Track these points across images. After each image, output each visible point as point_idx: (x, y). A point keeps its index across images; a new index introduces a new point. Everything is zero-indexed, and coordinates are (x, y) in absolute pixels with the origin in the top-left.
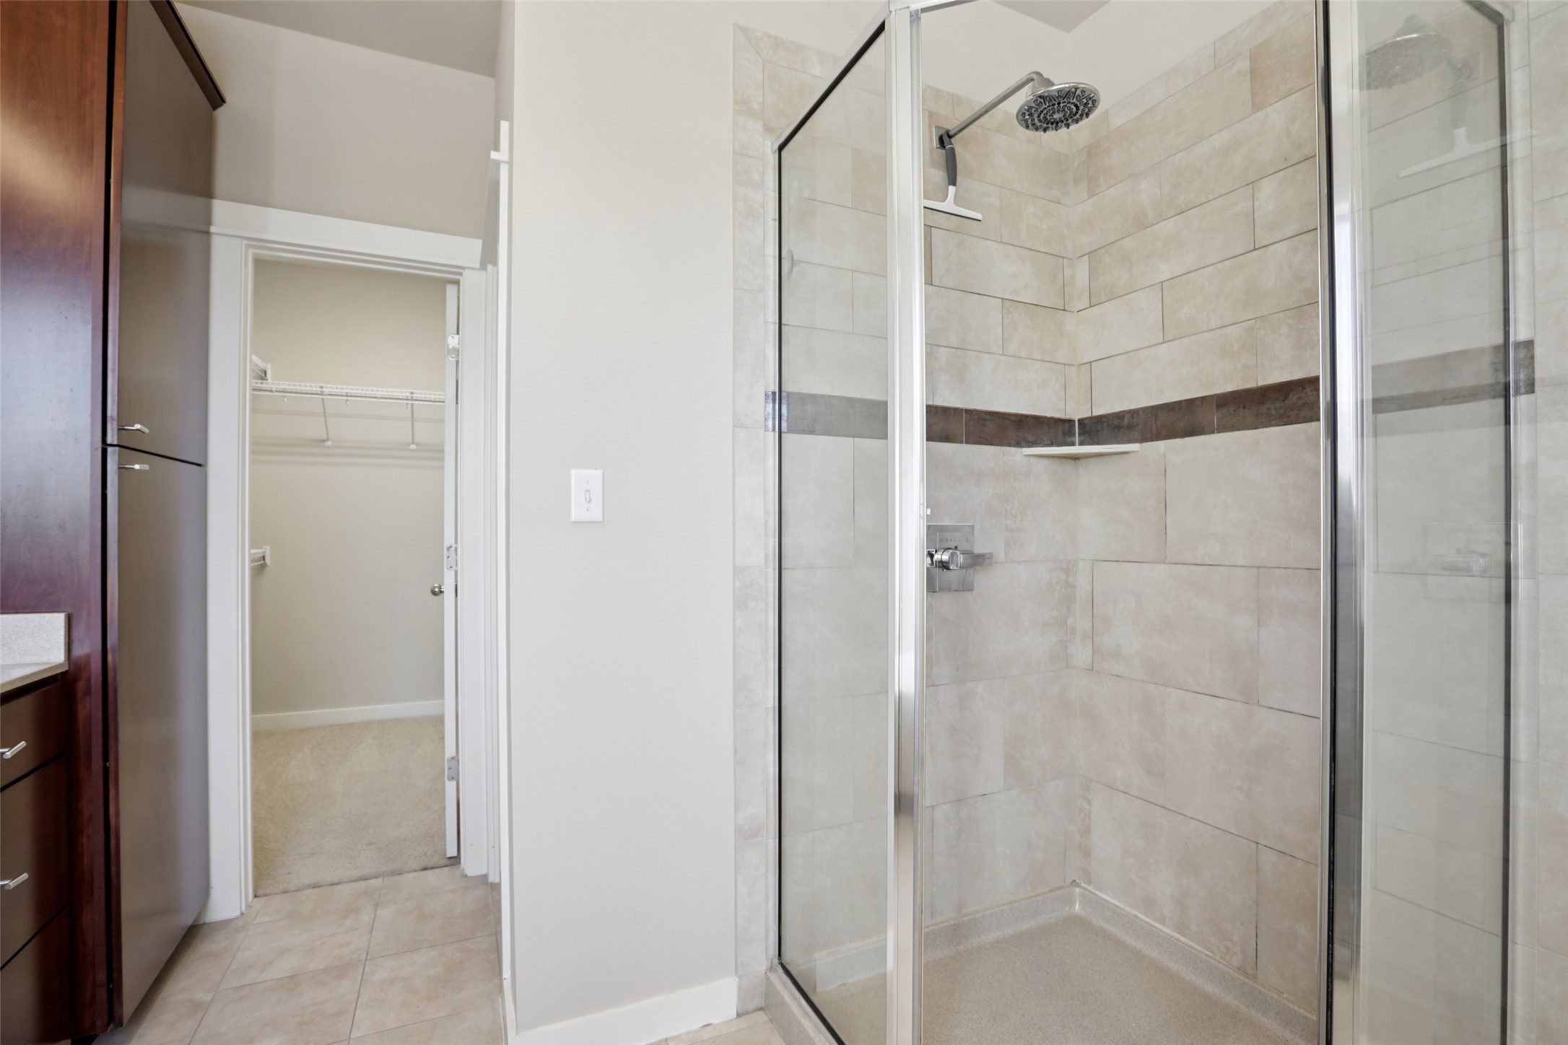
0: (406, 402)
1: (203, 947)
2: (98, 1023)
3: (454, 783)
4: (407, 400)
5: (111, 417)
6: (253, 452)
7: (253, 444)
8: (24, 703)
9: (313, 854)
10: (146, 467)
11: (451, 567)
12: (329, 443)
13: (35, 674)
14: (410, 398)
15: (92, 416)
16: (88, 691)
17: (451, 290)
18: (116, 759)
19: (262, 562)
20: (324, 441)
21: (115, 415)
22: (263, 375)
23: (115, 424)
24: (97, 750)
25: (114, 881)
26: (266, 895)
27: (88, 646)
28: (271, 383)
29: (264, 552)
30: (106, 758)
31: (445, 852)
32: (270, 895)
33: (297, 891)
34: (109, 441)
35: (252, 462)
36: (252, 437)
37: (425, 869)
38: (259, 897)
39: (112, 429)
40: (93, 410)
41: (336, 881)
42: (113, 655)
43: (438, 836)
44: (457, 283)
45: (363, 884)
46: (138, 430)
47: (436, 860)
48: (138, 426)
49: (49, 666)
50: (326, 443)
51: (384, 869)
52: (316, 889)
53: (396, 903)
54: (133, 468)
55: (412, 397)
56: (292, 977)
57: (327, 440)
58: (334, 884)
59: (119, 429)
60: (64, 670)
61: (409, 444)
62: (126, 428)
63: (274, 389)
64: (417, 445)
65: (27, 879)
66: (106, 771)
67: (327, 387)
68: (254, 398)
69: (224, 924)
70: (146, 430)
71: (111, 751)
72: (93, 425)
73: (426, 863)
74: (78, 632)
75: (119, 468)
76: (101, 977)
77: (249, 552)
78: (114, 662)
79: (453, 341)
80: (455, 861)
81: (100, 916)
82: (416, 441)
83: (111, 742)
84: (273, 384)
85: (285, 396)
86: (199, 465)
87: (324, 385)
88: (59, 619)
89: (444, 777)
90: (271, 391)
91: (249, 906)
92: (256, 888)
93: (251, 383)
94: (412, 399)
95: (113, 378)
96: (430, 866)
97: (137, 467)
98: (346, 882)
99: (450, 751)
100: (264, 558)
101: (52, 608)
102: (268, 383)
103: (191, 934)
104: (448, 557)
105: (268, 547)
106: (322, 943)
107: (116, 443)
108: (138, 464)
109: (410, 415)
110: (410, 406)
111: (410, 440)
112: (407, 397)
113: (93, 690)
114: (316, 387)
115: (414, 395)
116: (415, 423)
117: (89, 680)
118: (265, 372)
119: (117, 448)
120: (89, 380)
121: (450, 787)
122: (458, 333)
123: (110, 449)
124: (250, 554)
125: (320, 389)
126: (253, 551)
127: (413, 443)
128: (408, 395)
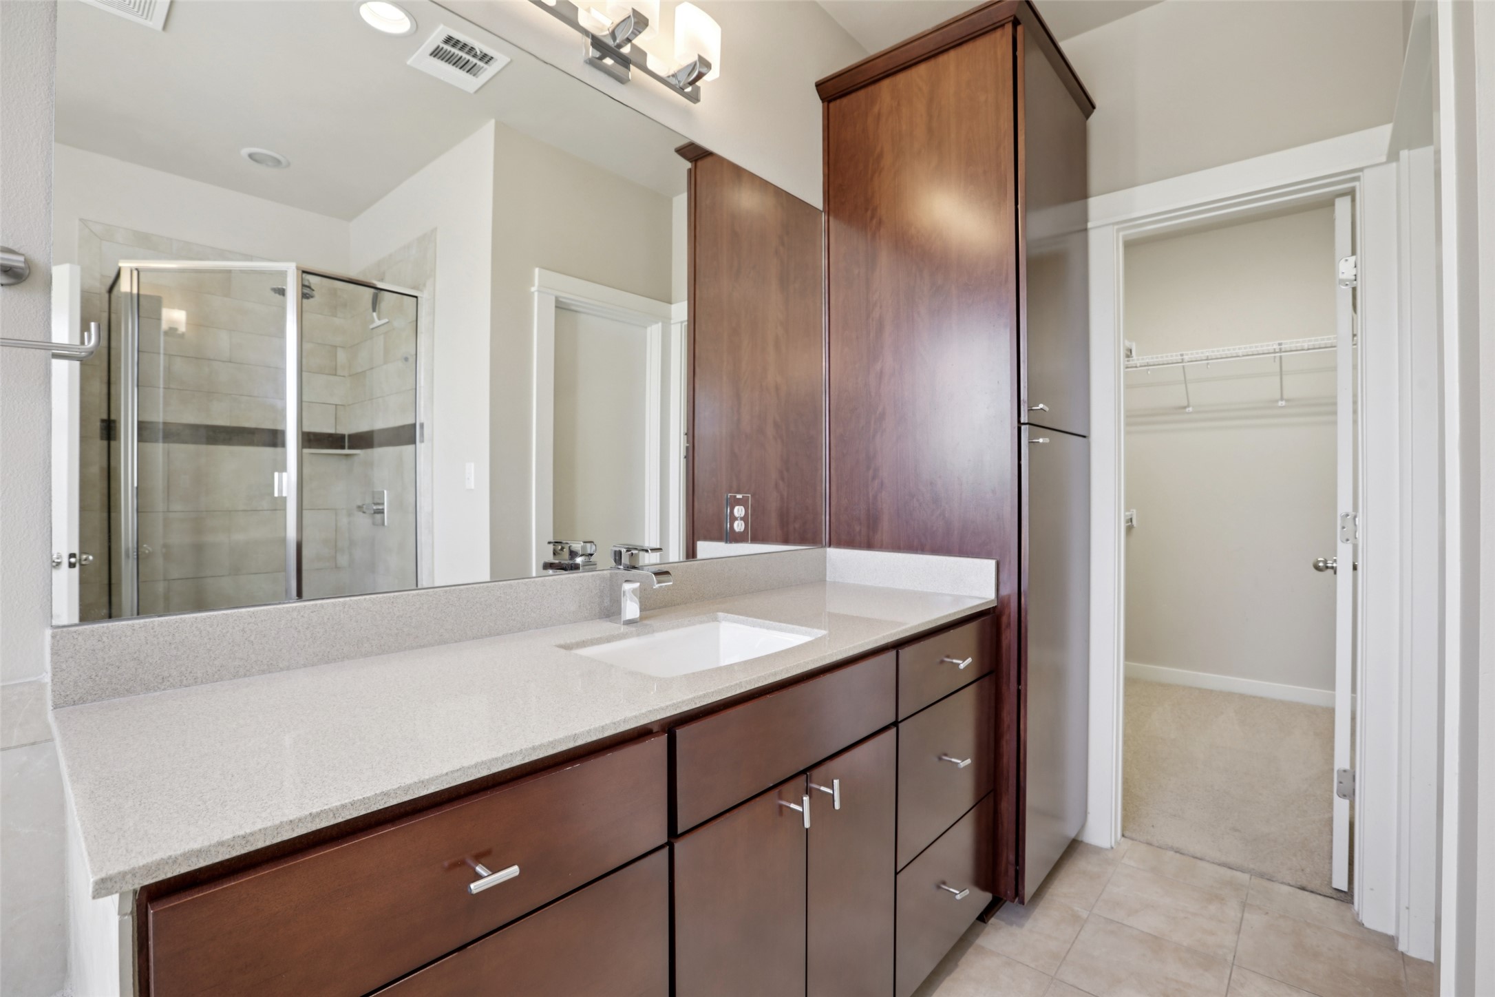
0: (1273, 355)
1: (1080, 865)
2: (1009, 892)
3: (1346, 802)
4: (1275, 352)
5: (1023, 400)
6: (1127, 424)
7: (1127, 417)
8: (971, 629)
9: (1175, 816)
10: (1047, 440)
11: (1347, 540)
12: (1190, 409)
13: (977, 606)
14: (1277, 350)
15: (1011, 401)
16: (1009, 624)
17: (1342, 206)
18: (1026, 685)
19: (1130, 523)
20: (1185, 408)
21: (1026, 399)
22: (1129, 354)
23: (1026, 405)
24: (1014, 673)
25: (1022, 784)
26: (1132, 839)
27: (1009, 589)
28: (1136, 359)
29: (1132, 515)
30: (1019, 683)
31: (1331, 878)
32: (1136, 840)
33: (1160, 848)
34: (1022, 421)
35: (1127, 433)
36: (1126, 411)
37: (1303, 889)
38: (1126, 837)
39: (1024, 410)
40: (1012, 396)
41: (1199, 855)
42: (1025, 598)
43: (1319, 855)
44: (1352, 193)
45: (1229, 873)
46: (1041, 409)
47: (1316, 884)
48: (1041, 406)
49: (986, 601)
50: (1187, 410)
51: (1252, 866)
52: (1178, 855)
53: (1267, 913)
54: (1038, 442)
55: (1280, 349)
56: (1156, 937)
57: (1188, 406)
58: (1196, 858)
59: (1029, 410)
60: (994, 605)
61: (1277, 401)
62: (1033, 408)
63: (1138, 365)
64: (1287, 401)
65: (969, 764)
66: (1019, 691)
67: (1187, 355)
68: (1126, 374)
69: (1097, 850)
70: (1047, 409)
71: (1023, 677)
72: (1012, 408)
73: (1304, 883)
74: (1003, 576)
75: (1029, 442)
76: (1012, 858)
77: (1124, 514)
78: (1025, 604)
79: (1346, 269)
80: (1346, 897)
81: (1013, 809)
82: (1285, 396)
83: (1023, 670)
84: (1138, 360)
85: (1149, 369)
86: (1084, 437)
87: (1184, 353)
88: (991, 564)
89: (1332, 792)
90: (1136, 367)
91: (1118, 843)
92: (1124, 828)
93: (1124, 362)
94: (1281, 351)
95: (1024, 368)
96: (1309, 888)
97: (1041, 440)
98: (1208, 861)
99: (1341, 761)
100: (1131, 520)
101: (988, 555)
102: (1133, 360)
103: (1073, 847)
104: (1344, 528)
105: (1135, 511)
106: (1186, 918)
107: (1026, 422)
108: (1042, 438)
109: (1278, 369)
110: (1278, 360)
111: (1278, 396)
112: (1275, 349)
113: (1012, 626)
114: (1176, 356)
115: (1283, 346)
116: (1284, 377)
117: (1009, 616)
118: (1131, 351)
119: (1027, 426)
120: (1009, 372)
121: (1341, 807)
122: (1354, 253)
123: (1023, 427)
124: (1125, 516)
125: (1180, 357)
126: (1127, 513)
127: (1282, 399)
128: (1277, 347)
